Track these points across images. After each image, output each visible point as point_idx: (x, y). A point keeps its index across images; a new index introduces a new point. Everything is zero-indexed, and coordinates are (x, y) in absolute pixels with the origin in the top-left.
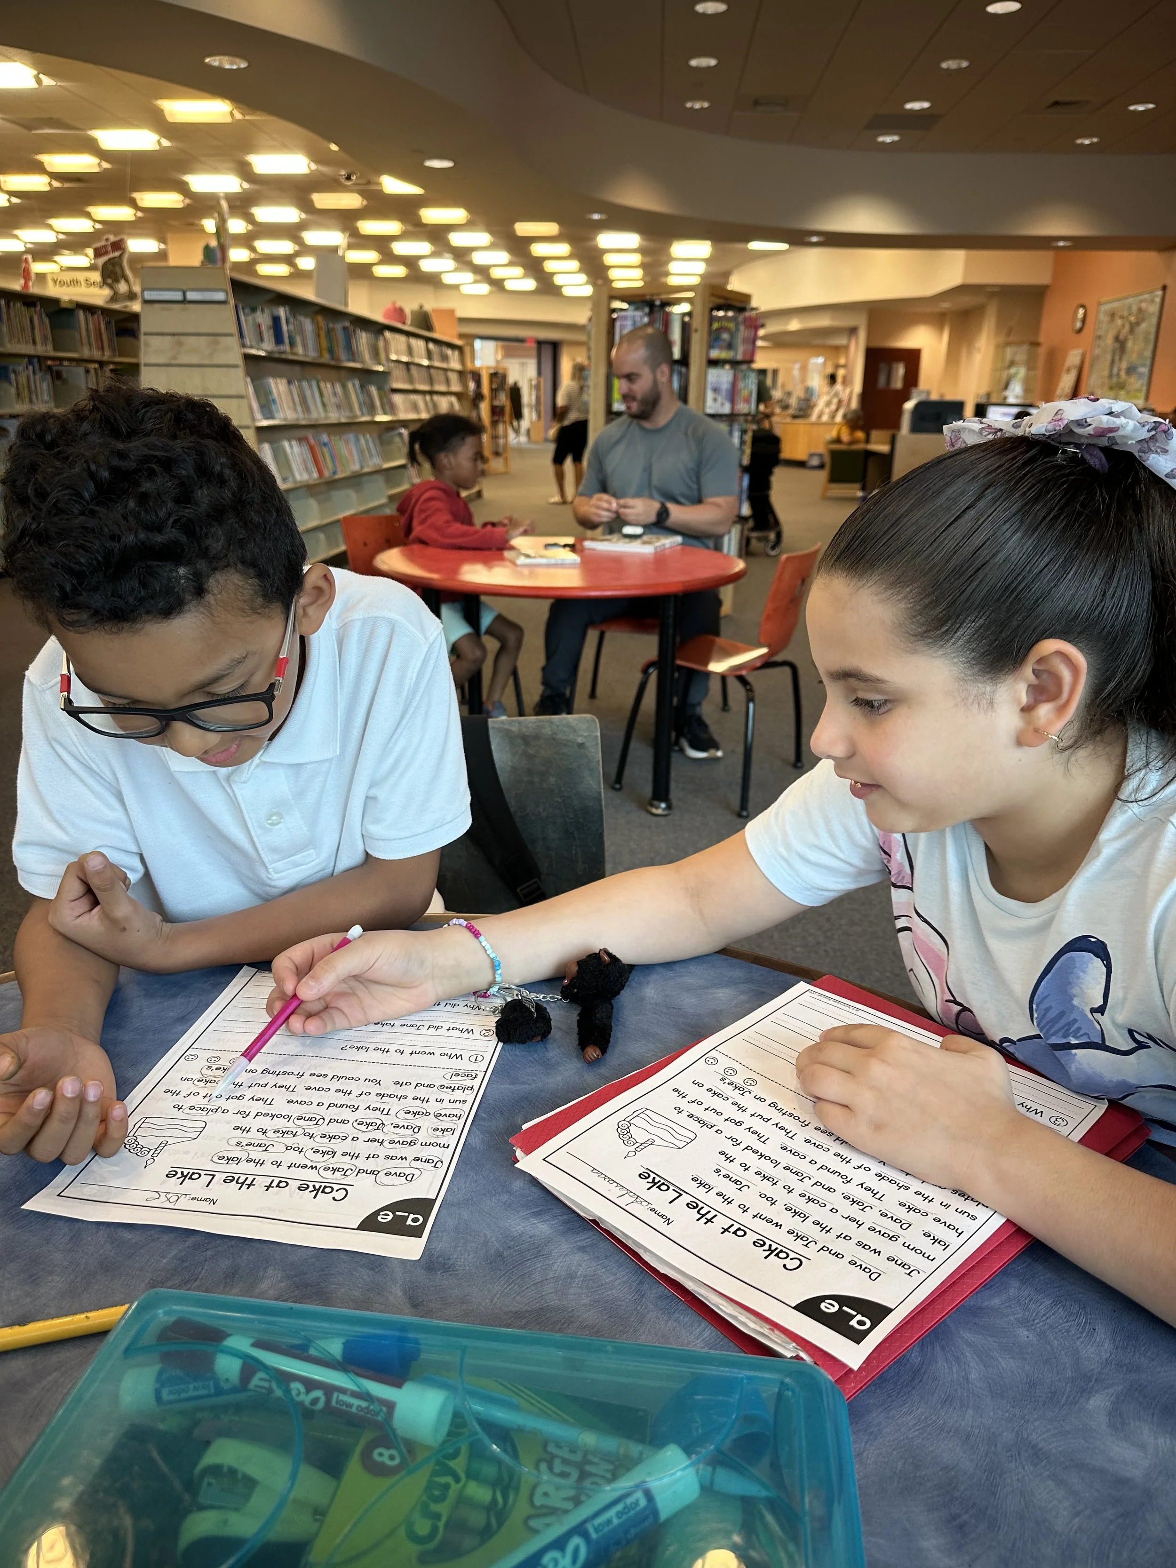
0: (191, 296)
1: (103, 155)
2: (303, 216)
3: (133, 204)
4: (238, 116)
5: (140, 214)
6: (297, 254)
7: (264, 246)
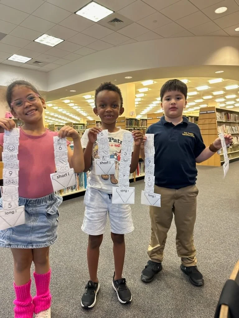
0: (208, 112)
1: (198, 91)
2: (236, 96)
3: (203, 99)
4: (223, 80)
5: (204, 100)
6: (235, 104)
7: (228, 103)
